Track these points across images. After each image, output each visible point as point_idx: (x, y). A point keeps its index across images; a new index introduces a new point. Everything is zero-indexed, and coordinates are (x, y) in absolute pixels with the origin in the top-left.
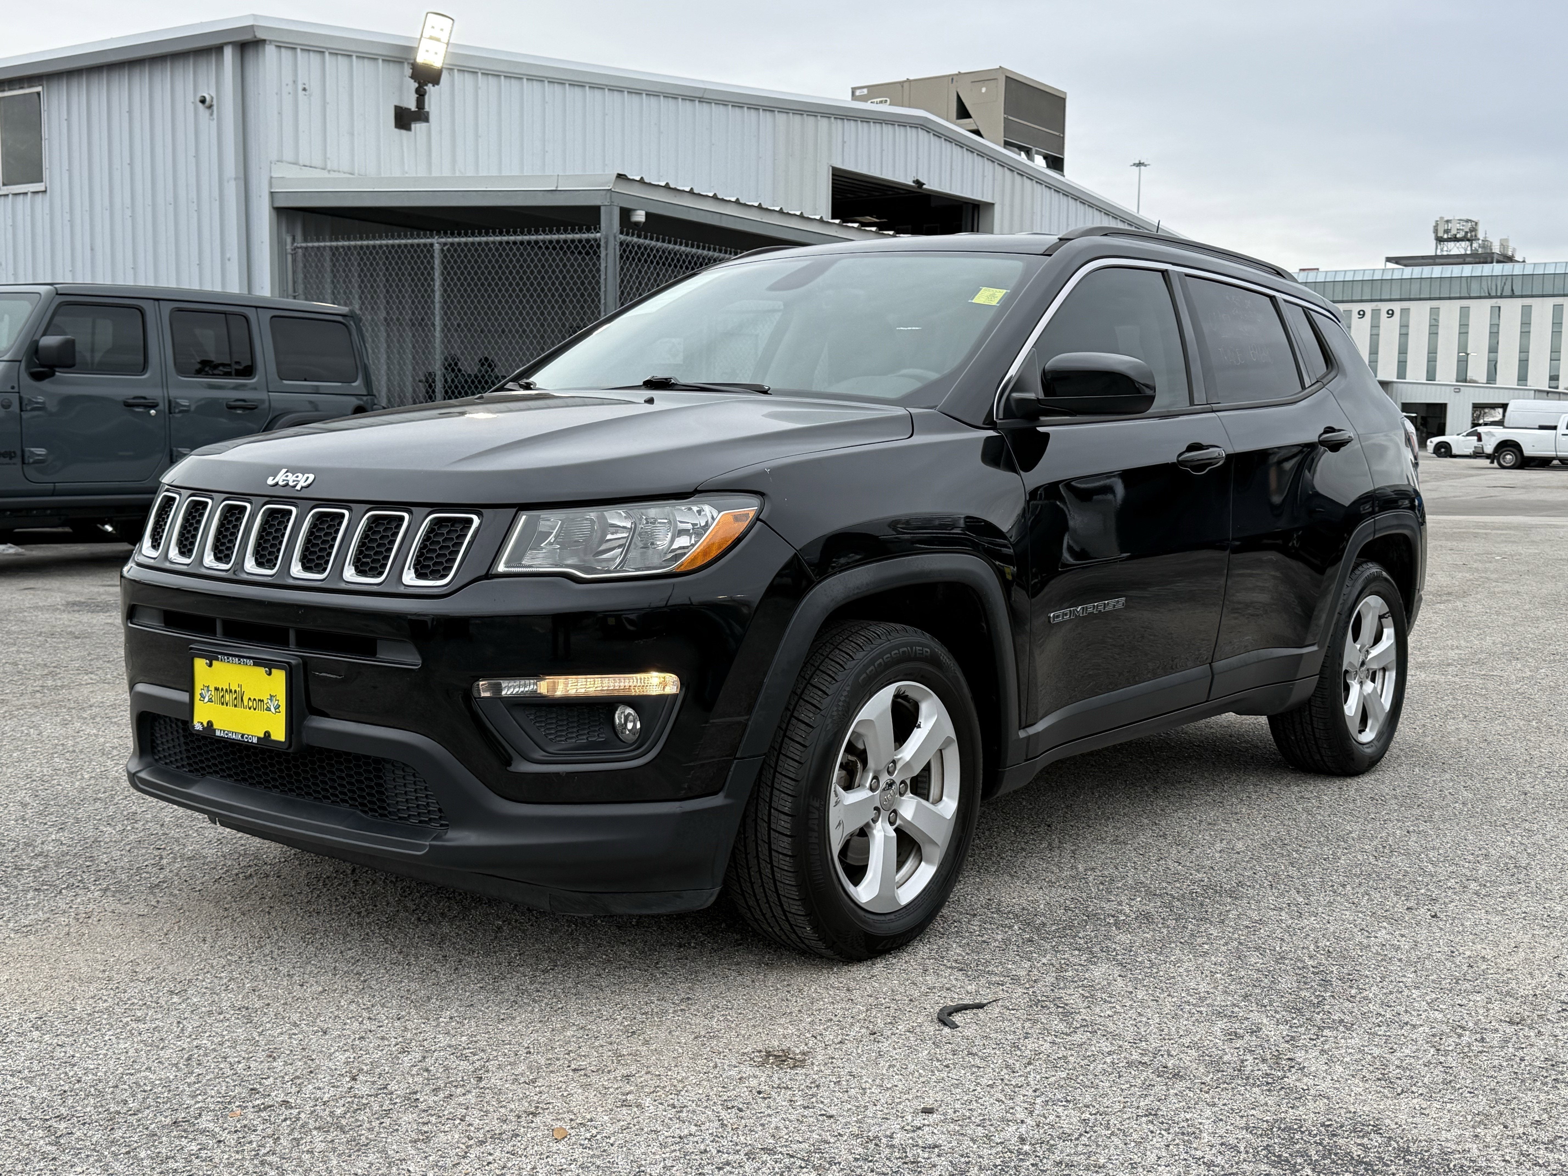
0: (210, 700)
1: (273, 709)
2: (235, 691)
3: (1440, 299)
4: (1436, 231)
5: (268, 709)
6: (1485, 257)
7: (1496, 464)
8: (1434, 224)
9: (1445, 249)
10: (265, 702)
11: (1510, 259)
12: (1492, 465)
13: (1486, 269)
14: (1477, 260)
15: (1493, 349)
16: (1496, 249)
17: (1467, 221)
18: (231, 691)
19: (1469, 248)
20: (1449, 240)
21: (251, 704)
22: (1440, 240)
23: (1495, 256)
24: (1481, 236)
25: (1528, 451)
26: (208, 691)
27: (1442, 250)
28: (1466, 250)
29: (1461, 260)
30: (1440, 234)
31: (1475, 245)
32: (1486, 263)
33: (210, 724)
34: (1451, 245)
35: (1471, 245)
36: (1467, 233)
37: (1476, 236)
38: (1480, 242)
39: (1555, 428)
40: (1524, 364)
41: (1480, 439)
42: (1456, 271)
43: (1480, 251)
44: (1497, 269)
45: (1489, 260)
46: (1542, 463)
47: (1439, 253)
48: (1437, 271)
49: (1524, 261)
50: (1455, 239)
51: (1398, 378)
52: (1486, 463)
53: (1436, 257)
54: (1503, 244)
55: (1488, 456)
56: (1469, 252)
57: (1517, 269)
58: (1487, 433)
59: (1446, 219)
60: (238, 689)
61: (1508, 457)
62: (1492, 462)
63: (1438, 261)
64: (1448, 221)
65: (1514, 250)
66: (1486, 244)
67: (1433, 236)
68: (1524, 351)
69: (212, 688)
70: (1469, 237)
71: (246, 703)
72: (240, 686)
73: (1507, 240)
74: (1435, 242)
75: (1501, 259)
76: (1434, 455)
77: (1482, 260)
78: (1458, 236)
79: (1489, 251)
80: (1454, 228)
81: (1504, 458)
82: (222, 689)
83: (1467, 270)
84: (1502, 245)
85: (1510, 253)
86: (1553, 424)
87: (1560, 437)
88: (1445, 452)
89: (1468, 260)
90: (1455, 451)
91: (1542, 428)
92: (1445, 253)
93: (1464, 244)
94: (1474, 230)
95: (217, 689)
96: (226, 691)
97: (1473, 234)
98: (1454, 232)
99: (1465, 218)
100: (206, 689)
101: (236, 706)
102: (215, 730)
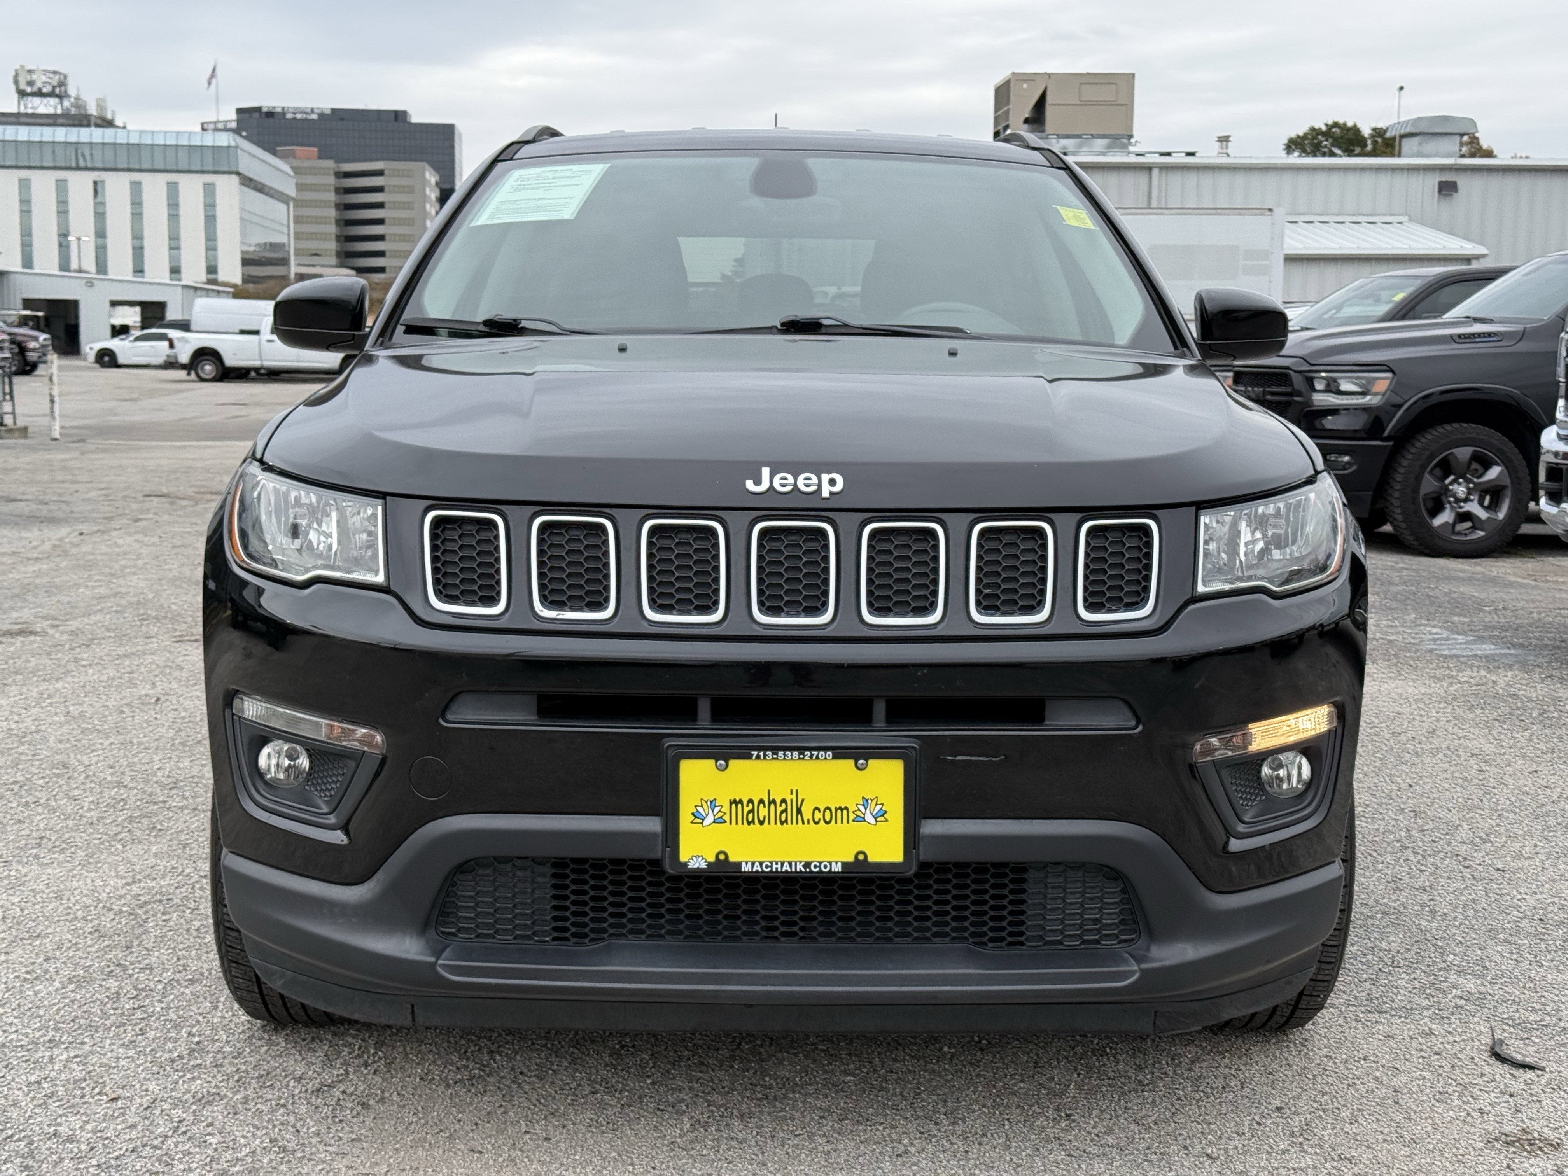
1: (869, 818)
2: (784, 801)
3: (29, 168)
4: (16, 82)
6: (80, 120)
7: (193, 376)
8: (13, 73)
9: (30, 105)
10: (852, 809)
11: (108, 123)
12: (188, 378)
13: (84, 135)
14: (71, 122)
15: (101, 234)
16: (92, 110)
17: (55, 73)
18: (774, 802)
19: (59, 107)
20: (33, 94)
21: (819, 815)
22: (22, 94)
23: (93, 120)
24: (72, 91)
25: (230, 361)
27: (26, 107)
28: (55, 108)
29: (51, 120)
30: (23, 86)
31: (66, 103)
32: (81, 125)
33: (720, 856)
34: (37, 100)
35: (61, 103)
36: (54, 87)
37: (66, 91)
38: (72, 100)
39: (257, 332)
40: (138, 252)
41: (172, 346)
42: (47, 134)
43: (73, 111)
44: (96, 135)
45: (85, 122)
46: (240, 374)
47: (22, 110)
48: (22, 133)
49: (124, 128)
50: (40, 94)
51: (24, 267)
52: (182, 374)
53: (18, 115)
54: (100, 106)
55: (183, 367)
56: (59, 111)
57: (121, 138)
58: (182, 339)
59: (28, 68)
60: (790, 797)
61: (208, 368)
62: (189, 374)
63: (22, 120)
64: (30, 72)
65: (113, 113)
66: (79, 104)
67: (13, 88)
68: (138, 236)
69: (721, 803)
70: (58, 92)
71: (807, 816)
73: (103, 100)
74: (16, 96)
75: (99, 122)
76: (97, 366)
77: (77, 122)
78: (45, 90)
79: (83, 112)
80: (40, 81)
81: (202, 369)
83: (60, 134)
84: (98, 106)
85: (109, 117)
86: (254, 328)
87: (264, 342)
88: (110, 361)
89: (60, 121)
90: (121, 360)
91: (243, 332)
92: (30, 111)
93: (53, 101)
94: (62, 84)
95: (734, 802)
96: (761, 801)
97: (63, 89)
98: (39, 84)
99: (52, 68)
101: (783, 823)
102: (739, 864)
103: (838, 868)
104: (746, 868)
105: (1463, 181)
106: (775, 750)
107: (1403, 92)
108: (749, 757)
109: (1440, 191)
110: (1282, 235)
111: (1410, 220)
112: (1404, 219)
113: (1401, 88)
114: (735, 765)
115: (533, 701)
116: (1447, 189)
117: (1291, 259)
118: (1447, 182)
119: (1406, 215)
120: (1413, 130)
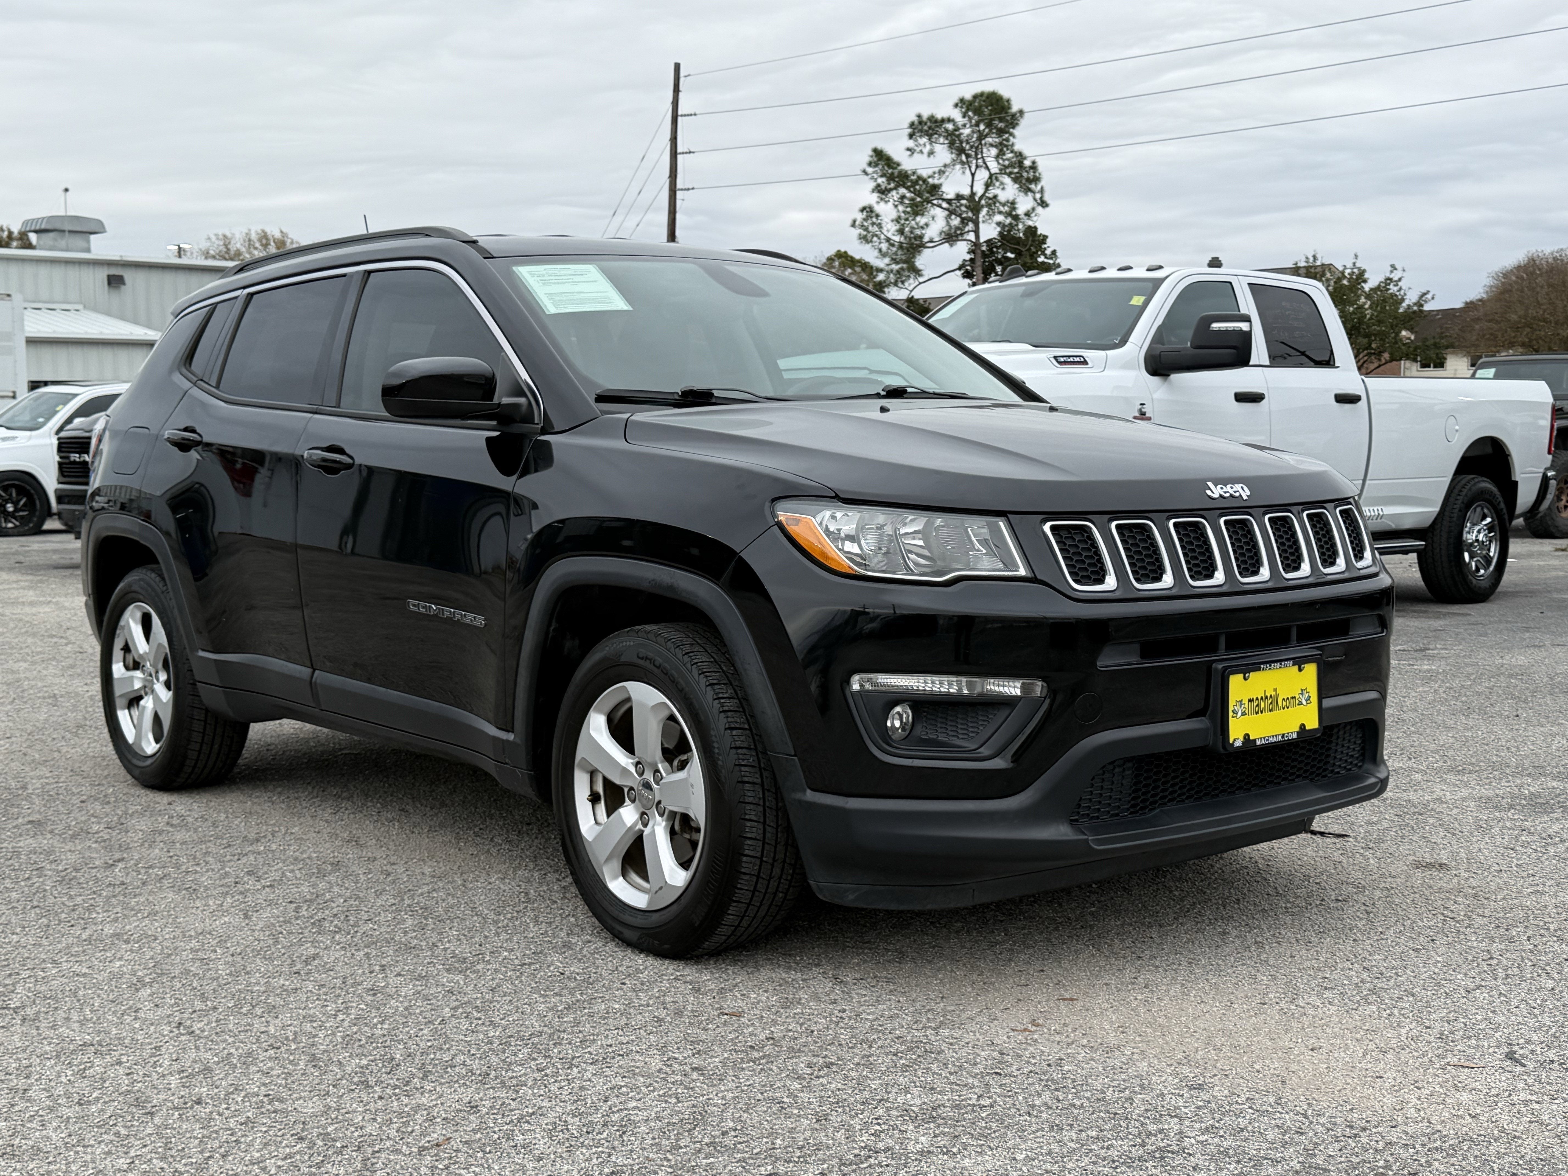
0: (1244, 714)
1: (1304, 702)
2: (1271, 696)
5: (1300, 703)
10: (1297, 697)
18: (1266, 697)
21: (1284, 703)
26: (1241, 704)
33: (1246, 737)
60: (1273, 693)
69: (1245, 701)
71: (1280, 704)
72: (1275, 690)
82: (1257, 699)
95: (1251, 700)
96: (1262, 698)
100: (1238, 704)
101: (1271, 711)
102: (1255, 741)
103: (1295, 736)
104: (1258, 743)
105: (128, 275)
106: (1270, 662)
107: (68, 193)
108: (1259, 669)
109: (109, 283)
110: (22, 320)
111: (85, 307)
112: (80, 307)
113: (66, 190)
114: (1253, 675)
115: (1137, 647)
116: (115, 282)
117: (32, 342)
118: (114, 276)
119: (80, 303)
120: (49, 227)
